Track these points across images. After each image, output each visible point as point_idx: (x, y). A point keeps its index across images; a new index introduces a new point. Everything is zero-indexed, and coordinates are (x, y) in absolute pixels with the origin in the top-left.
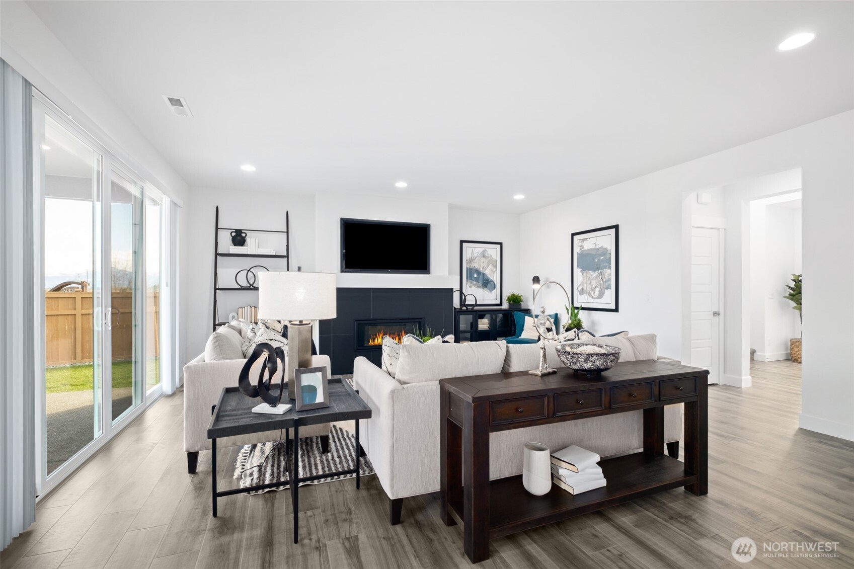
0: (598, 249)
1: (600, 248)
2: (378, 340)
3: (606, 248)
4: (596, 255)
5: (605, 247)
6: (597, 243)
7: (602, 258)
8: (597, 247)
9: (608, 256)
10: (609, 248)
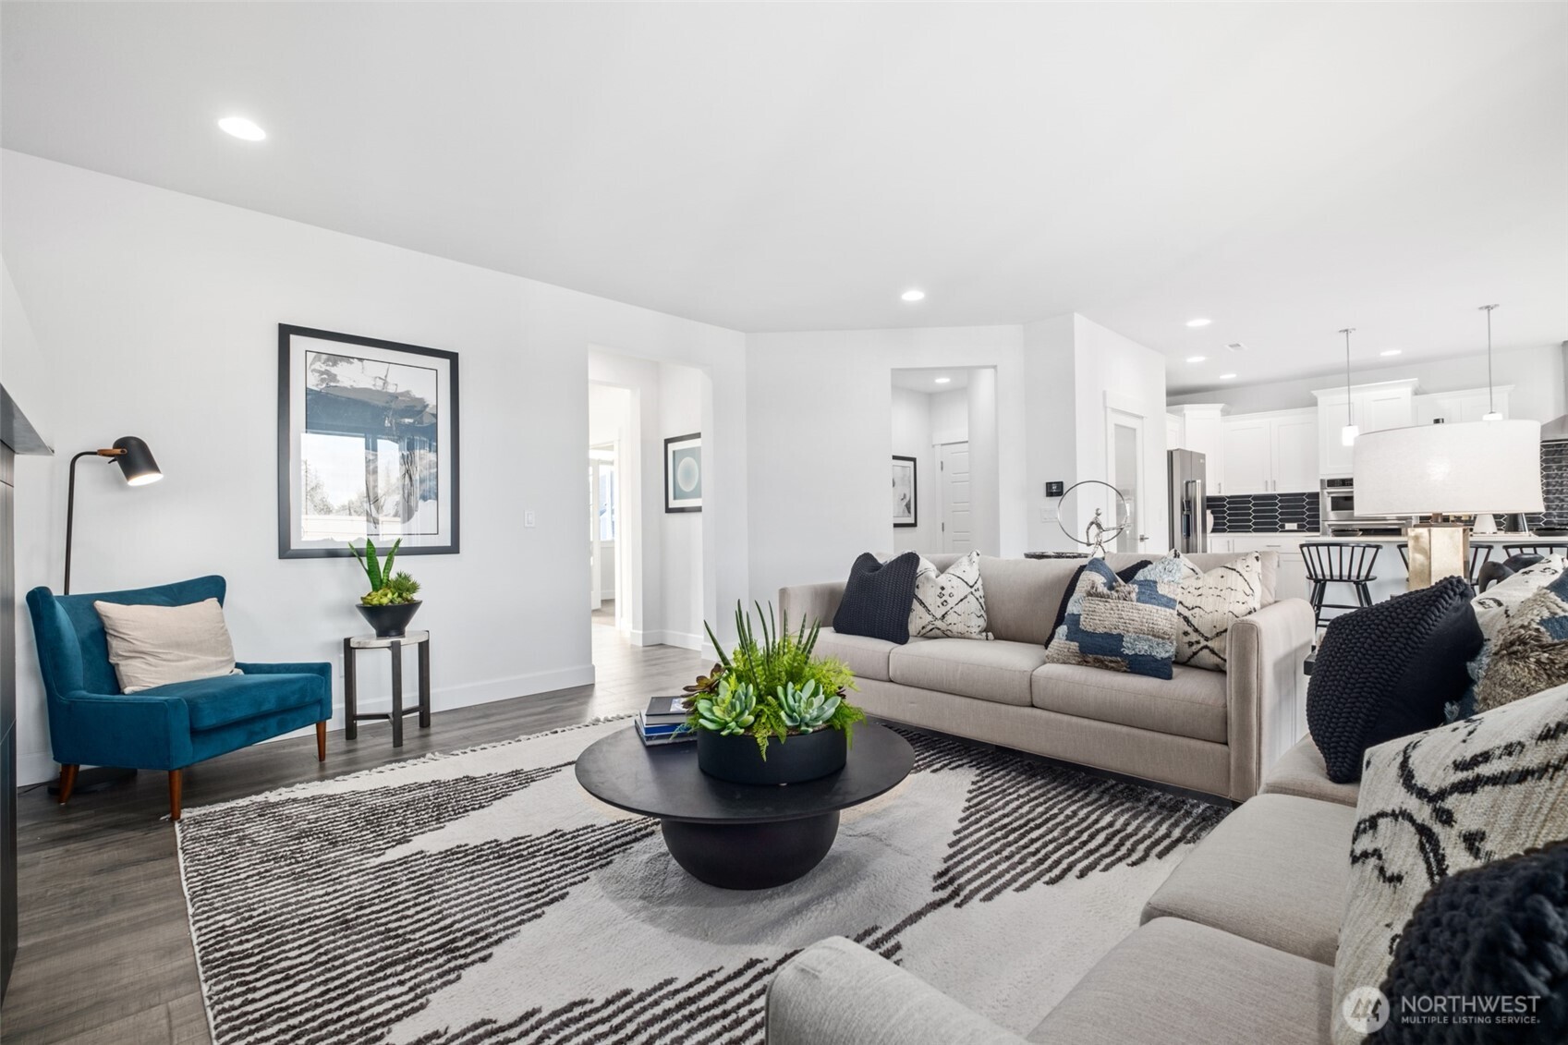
0: (395, 397)
1: (402, 394)
3: (421, 400)
4: (386, 409)
5: (417, 394)
6: (388, 379)
7: (407, 421)
8: (391, 389)
9: (427, 421)
10: (431, 401)
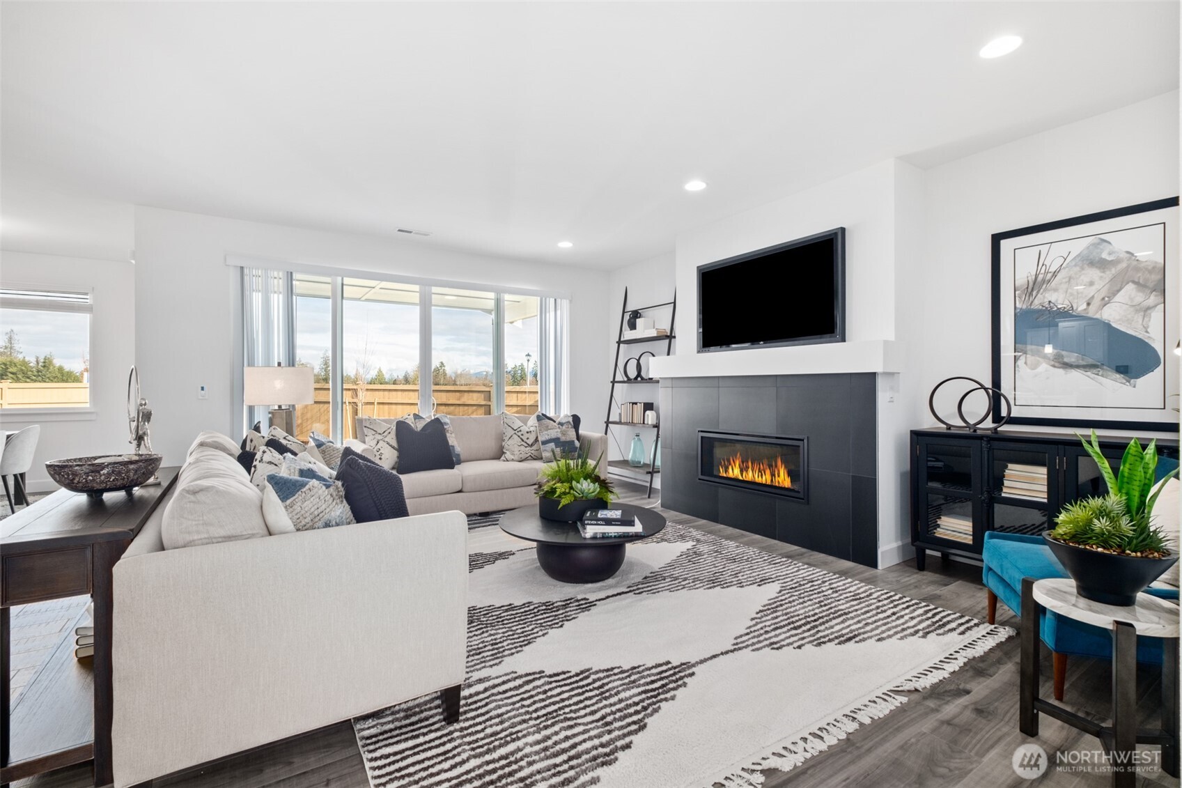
2: (733, 470)
